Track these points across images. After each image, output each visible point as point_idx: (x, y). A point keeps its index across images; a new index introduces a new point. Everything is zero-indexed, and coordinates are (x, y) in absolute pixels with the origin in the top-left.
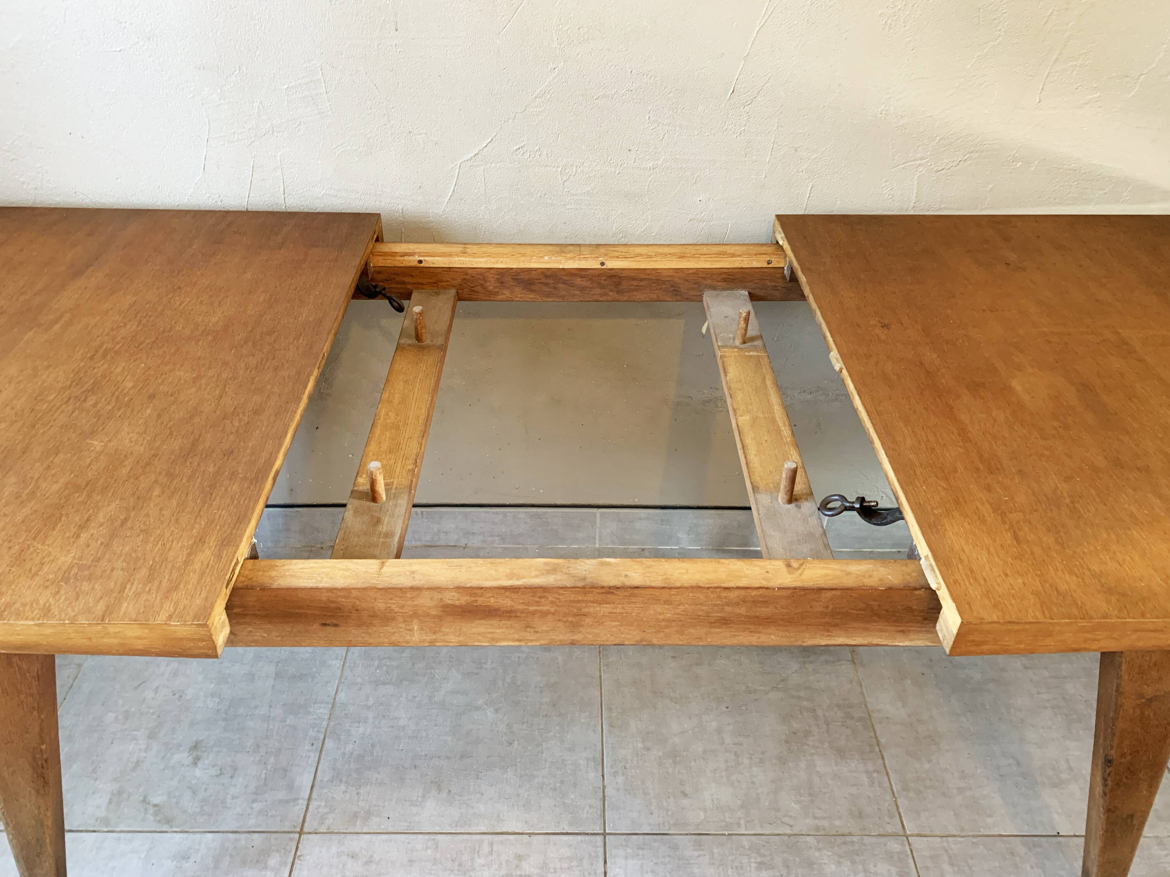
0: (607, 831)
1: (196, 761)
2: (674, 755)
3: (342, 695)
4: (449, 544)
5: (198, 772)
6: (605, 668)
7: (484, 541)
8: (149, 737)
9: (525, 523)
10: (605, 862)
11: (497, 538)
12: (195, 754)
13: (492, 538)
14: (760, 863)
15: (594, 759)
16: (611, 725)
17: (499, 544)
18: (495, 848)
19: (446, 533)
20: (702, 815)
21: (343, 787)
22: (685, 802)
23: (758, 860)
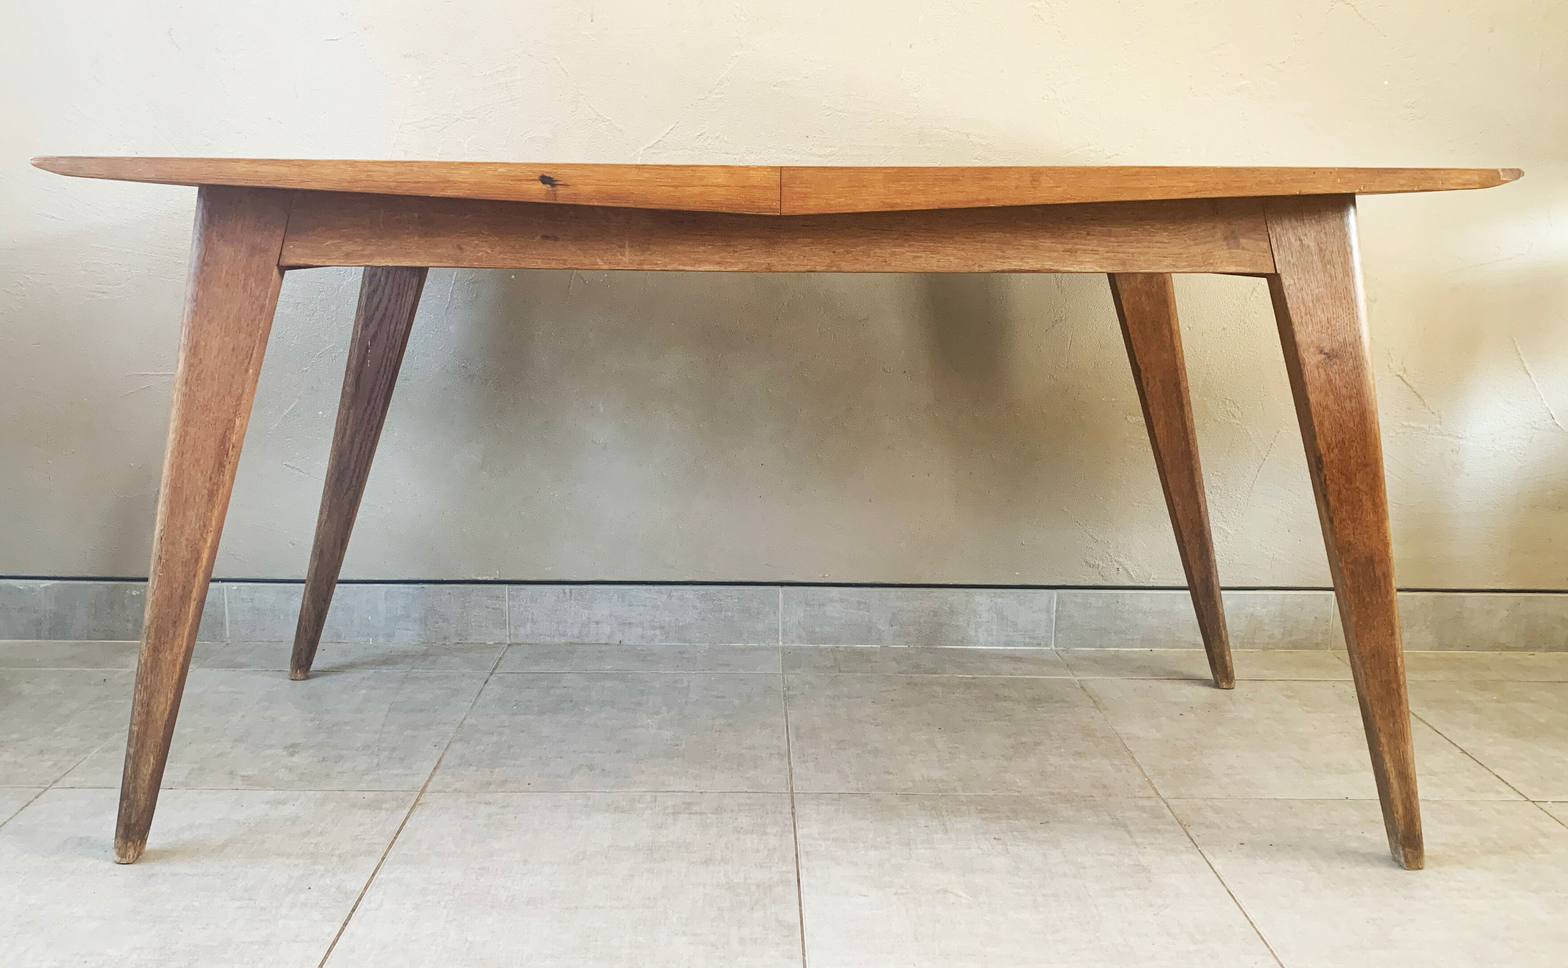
0: (794, 791)
1: (292, 755)
2: (876, 753)
3: (469, 721)
4: (600, 642)
5: (295, 759)
6: (792, 708)
7: (642, 637)
8: (235, 740)
9: (694, 607)
10: (793, 807)
11: (658, 632)
12: (291, 750)
13: (653, 632)
14: (980, 810)
15: (779, 754)
16: (798, 736)
17: (660, 641)
18: (658, 799)
19: (597, 623)
20: (910, 784)
21: (473, 768)
22: (890, 777)
23: (979, 808)
